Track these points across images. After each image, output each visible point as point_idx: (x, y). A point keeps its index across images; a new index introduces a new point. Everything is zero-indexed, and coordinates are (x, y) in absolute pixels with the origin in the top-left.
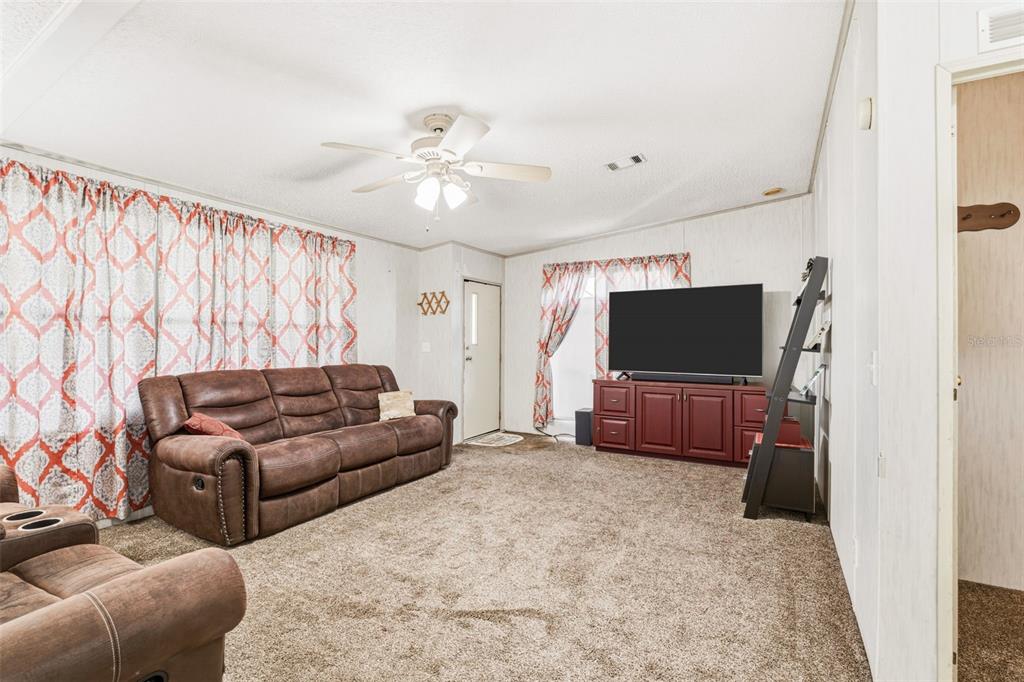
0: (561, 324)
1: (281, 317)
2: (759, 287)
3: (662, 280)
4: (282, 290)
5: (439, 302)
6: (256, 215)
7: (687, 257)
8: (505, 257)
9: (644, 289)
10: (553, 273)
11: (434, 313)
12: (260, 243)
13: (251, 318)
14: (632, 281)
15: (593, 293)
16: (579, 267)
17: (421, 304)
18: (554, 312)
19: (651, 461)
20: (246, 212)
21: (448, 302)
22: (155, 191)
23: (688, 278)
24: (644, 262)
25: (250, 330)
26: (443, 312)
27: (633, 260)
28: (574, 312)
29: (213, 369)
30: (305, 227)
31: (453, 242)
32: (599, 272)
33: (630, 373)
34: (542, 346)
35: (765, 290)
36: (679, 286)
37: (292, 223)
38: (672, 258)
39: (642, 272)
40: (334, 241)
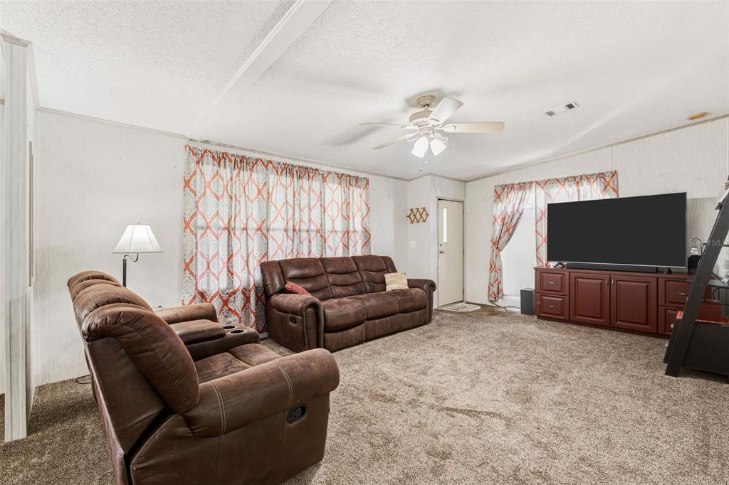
0: (509, 226)
1: (328, 226)
2: (684, 195)
3: (592, 192)
4: (329, 211)
5: (421, 215)
6: (314, 167)
7: (614, 174)
8: (466, 182)
9: (577, 200)
10: (501, 191)
11: (418, 222)
12: (316, 184)
13: (313, 227)
14: (566, 195)
15: (534, 206)
16: (523, 186)
17: (409, 216)
18: (503, 219)
19: (583, 329)
20: (309, 165)
21: (428, 215)
22: (265, 158)
23: (616, 191)
24: (577, 180)
25: (313, 234)
26: (424, 221)
27: (566, 179)
28: (518, 219)
29: (294, 257)
30: (340, 171)
31: (430, 174)
32: (539, 189)
33: (565, 263)
34: (494, 244)
35: (688, 197)
36: (607, 197)
37: (334, 170)
38: (601, 175)
39: (574, 188)
40: (357, 179)
